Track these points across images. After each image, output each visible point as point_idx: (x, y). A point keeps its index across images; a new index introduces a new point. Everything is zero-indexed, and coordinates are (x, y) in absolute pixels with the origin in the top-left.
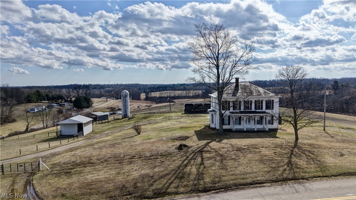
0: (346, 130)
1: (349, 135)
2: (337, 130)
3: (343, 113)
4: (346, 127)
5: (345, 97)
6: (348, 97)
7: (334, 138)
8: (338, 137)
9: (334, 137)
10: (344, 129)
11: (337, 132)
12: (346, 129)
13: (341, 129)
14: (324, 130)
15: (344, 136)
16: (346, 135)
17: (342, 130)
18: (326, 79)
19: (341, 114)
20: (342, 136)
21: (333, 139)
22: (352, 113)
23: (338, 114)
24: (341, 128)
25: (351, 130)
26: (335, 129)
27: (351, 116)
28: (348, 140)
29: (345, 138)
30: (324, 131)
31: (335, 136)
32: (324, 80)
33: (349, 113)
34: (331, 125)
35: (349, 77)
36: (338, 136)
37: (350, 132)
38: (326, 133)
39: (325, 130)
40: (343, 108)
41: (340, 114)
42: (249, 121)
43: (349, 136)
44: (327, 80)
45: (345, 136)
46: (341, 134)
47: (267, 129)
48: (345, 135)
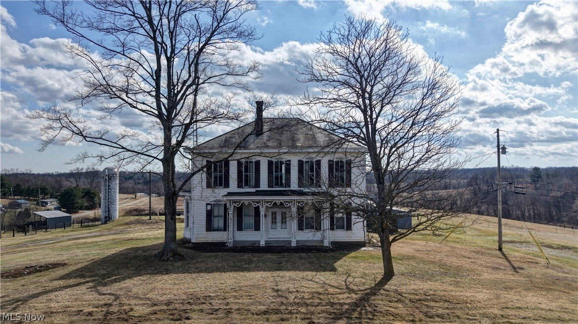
0: (556, 251)
1: (567, 263)
2: (536, 249)
3: (551, 222)
4: (558, 245)
5: (553, 194)
6: (559, 194)
7: (520, 271)
8: (532, 270)
9: (522, 269)
10: (552, 248)
11: (534, 255)
12: (558, 248)
13: (547, 248)
14: (500, 249)
15: (554, 267)
16: (559, 264)
17: (547, 251)
18: (521, 168)
19: (547, 224)
20: (548, 267)
21: (517, 278)
22: (567, 222)
23: (542, 223)
24: (546, 246)
25: (571, 252)
26: (531, 249)
27: (566, 227)
28: (565, 278)
29: (555, 273)
30: (498, 253)
31: (525, 266)
32: (517, 169)
33: (562, 222)
34: (522, 240)
35: (558, 167)
36: (535, 265)
37: (569, 255)
38: (502, 256)
39: (503, 250)
40: (550, 214)
41: (545, 224)
42: (282, 219)
43: (567, 268)
44: (523, 170)
45: (556, 266)
46: (543, 261)
47: (326, 244)
48: (555, 263)
